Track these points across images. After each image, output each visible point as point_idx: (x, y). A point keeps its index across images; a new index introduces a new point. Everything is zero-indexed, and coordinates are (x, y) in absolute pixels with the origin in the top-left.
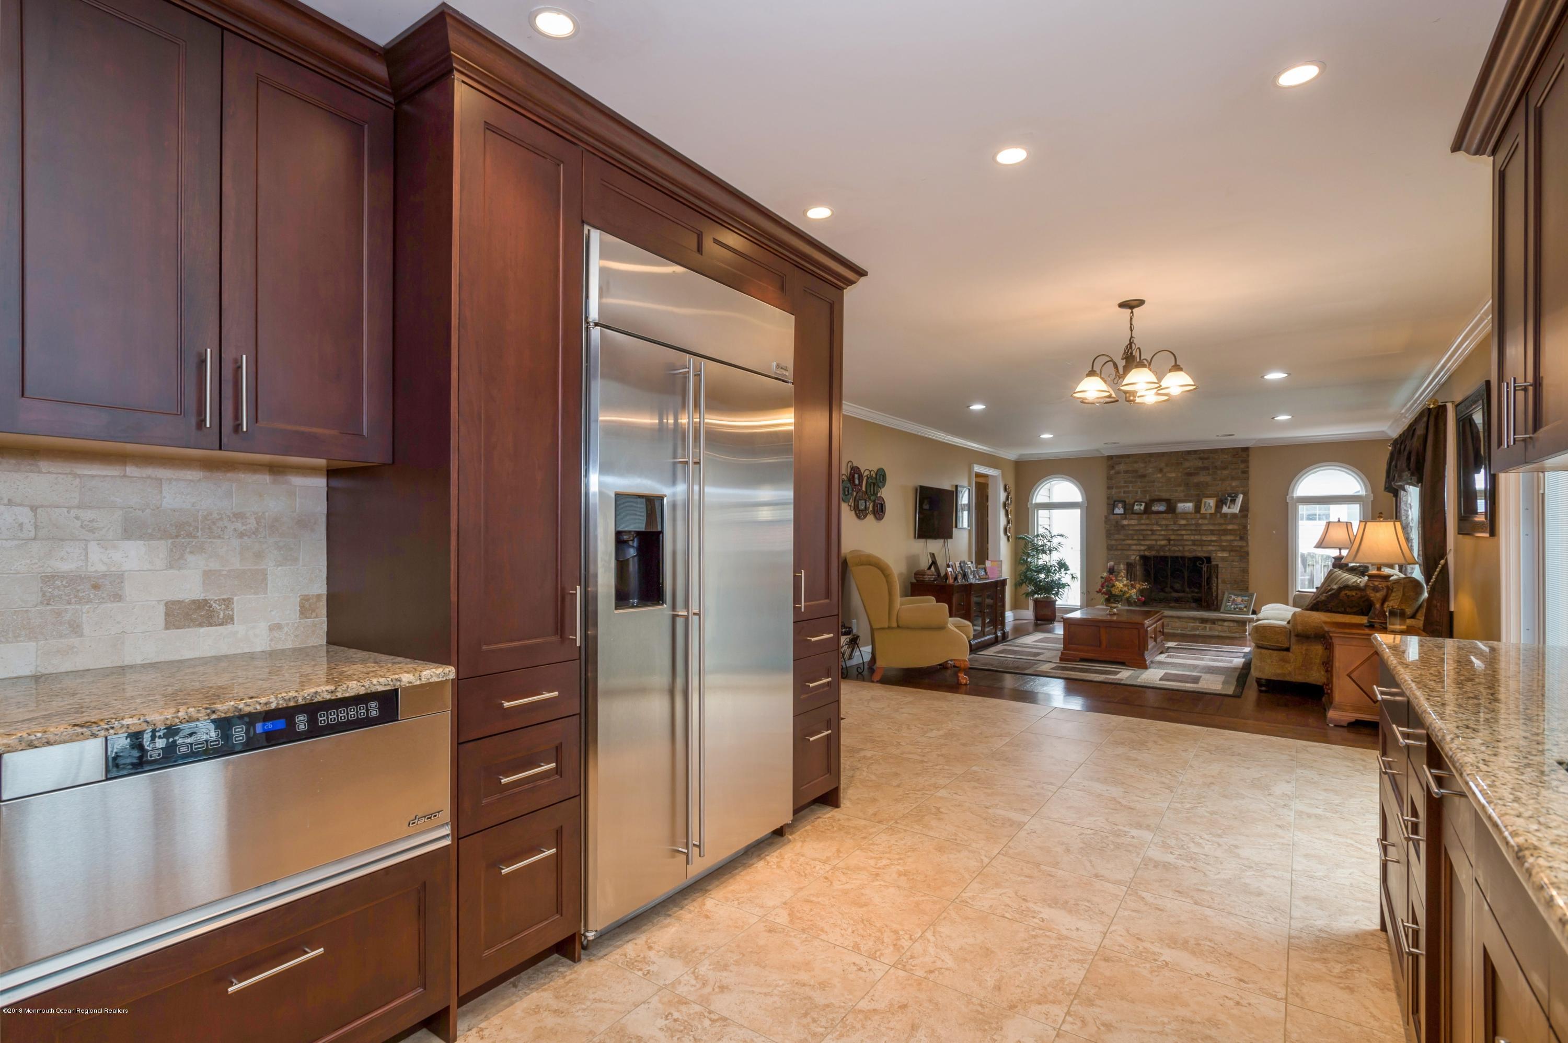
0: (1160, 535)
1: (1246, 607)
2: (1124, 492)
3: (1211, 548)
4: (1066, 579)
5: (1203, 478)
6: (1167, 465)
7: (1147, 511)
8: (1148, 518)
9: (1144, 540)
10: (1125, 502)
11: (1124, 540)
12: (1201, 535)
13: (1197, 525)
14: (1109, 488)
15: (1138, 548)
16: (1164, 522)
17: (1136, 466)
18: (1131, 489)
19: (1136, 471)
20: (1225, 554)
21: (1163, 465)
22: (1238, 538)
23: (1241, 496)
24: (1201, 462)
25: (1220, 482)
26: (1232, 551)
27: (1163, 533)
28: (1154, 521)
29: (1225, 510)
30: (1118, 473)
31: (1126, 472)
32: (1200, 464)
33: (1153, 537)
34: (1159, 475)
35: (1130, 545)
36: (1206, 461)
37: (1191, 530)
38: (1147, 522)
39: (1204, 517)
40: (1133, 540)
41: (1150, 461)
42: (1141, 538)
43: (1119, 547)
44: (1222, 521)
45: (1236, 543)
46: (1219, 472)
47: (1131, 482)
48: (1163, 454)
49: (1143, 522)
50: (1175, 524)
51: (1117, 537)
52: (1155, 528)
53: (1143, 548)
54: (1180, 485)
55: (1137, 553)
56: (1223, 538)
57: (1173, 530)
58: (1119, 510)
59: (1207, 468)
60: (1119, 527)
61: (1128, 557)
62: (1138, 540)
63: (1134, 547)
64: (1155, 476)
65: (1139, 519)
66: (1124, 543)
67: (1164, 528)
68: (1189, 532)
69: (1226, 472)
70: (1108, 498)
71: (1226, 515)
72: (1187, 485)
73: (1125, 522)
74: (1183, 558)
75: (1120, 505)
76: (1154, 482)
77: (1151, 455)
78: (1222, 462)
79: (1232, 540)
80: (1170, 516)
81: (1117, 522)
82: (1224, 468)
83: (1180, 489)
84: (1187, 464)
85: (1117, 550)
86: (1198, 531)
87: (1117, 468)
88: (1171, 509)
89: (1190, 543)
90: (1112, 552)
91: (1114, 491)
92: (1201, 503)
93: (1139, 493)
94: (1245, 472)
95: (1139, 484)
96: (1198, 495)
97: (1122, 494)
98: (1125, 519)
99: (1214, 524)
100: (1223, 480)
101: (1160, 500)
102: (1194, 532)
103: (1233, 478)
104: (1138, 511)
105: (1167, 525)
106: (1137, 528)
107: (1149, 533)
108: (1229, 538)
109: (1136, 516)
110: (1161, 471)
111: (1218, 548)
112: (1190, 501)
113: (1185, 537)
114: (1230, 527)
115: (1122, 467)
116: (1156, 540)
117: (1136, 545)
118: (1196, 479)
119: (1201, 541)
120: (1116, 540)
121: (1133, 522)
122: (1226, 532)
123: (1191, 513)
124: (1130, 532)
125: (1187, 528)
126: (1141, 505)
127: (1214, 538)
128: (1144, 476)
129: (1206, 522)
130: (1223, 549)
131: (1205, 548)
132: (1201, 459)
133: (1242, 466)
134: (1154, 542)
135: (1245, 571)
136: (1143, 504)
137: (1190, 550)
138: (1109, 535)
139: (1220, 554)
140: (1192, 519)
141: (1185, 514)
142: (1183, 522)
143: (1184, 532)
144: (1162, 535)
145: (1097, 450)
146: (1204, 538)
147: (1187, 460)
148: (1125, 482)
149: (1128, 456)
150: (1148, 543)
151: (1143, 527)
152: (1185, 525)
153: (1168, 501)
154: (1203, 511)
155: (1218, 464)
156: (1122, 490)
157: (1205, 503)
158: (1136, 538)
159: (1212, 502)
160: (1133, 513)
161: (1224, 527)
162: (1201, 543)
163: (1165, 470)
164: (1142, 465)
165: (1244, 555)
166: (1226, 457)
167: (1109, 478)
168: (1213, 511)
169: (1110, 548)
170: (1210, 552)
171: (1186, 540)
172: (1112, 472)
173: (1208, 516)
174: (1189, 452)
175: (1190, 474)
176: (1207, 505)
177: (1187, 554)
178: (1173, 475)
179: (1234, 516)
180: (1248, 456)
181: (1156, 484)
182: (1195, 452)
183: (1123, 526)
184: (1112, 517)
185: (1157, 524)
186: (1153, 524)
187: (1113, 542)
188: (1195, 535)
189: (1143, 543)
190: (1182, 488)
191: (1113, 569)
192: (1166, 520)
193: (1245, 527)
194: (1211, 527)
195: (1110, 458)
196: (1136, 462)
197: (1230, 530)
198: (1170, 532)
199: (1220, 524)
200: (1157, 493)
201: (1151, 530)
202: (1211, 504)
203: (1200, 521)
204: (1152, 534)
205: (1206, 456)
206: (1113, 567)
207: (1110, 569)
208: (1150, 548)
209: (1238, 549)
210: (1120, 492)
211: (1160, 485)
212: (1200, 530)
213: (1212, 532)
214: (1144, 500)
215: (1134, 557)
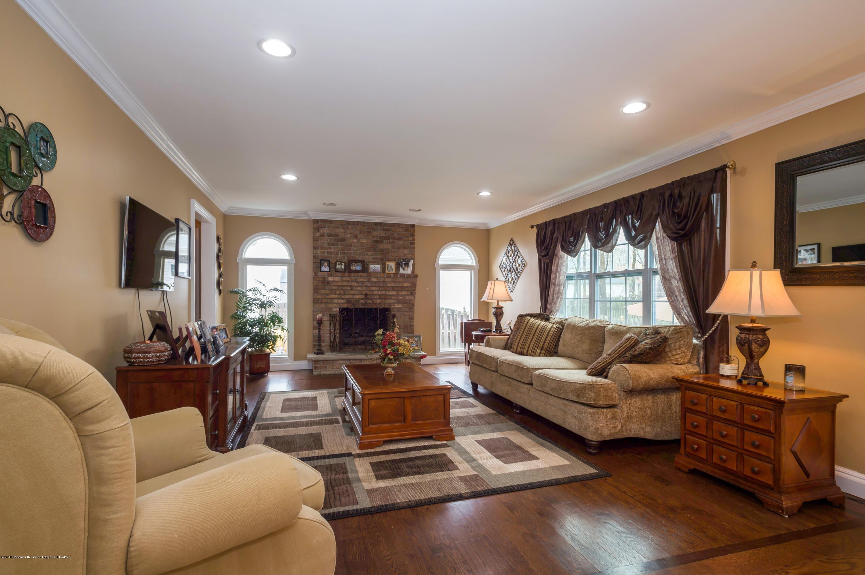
0: (357, 290)
1: (417, 346)
2: (328, 253)
3: (391, 301)
4: (278, 332)
5: (385, 245)
6: (360, 233)
7: (348, 268)
8: (349, 276)
9: (344, 294)
10: (329, 261)
11: (328, 294)
12: (385, 290)
13: (384, 282)
14: (315, 248)
15: (339, 301)
16: (361, 280)
17: (337, 230)
18: (333, 250)
19: (337, 235)
20: (400, 306)
21: (357, 232)
22: (409, 293)
23: (412, 261)
24: (384, 232)
25: (396, 250)
26: (404, 303)
27: (359, 288)
28: (353, 278)
29: (402, 271)
30: (323, 235)
31: (329, 235)
32: (383, 234)
33: (352, 292)
34: (355, 241)
35: (333, 299)
36: (387, 232)
37: (379, 286)
38: (348, 279)
39: (389, 276)
40: (335, 294)
41: (348, 228)
42: (342, 293)
43: (324, 301)
44: (401, 280)
45: (408, 297)
46: (396, 241)
47: (333, 244)
48: (358, 223)
49: (345, 279)
50: (369, 281)
51: (323, 291)
52: (354, 284)
53: (342, 301)
54: (370, 250)
55: (338, 306)
56: (400, 293)
57: (367, 286)
58: (325, 268)
59: (388, 238)
60: (325, 283)
61: (330, 309)
62: (340, 294)
63: (336, 301)
64: (352, 241)
65: (342, 277)
66: (328, 297)
67: (360, 284)
68: (378, 288)
69: (401, 242)
70: (314, 257)
71: (403, 275)
72: (375, 250)
73: (331, 279)
74: (376, 309)
75: (326, 264)
76: (351, 245)
77: (349, 223)
78: (398, 234)
79: (406, 295)
80: (365, 274)
81: (324, 279)
82: (400, 239)
83: (370, 253)
84: (375, 233)
85: (322, 303)
86: (384, 288)
87: (322, 231)
88: (365, 269)
89: (378, 297)
90: (317, 305)
91: (319, 251)
92: (385, 265)
93: (339, 255)
94: (413, 243)
95: (339, 246)
96: (382, 259)
97: (326, 255)
98: (331, 275)
99: (395, 282)
100: (399, 248)
101: (356, 261)
102: (381, 289)
103: (405, 248)
104: (340, 270)
105: (363, 282)
106: (340, 284)
107: (349, 288)
108: (404, 293)
109: (340, 274)
110: (356, 237)
111: (396, 301)
112: (377, 263)
113: (375, 292)
114: (405, 285)
115: (326, 231)
116: (353, 295)
117: (338, 299)
118: (380, 246)
119: (386, 295)
120: (321, 294)
121: (337, 279)
122: (402, 288)
123: (380, 273)
124: (334, 288)
125: (377, 285)
126: (342, 265)
127: (394, 293)
128: (343, 240)
129: (390, 280)
130: (399, 302)
131: (387, 301)
132: (384, 230)
133: (411, 239)
134: (351, 297)
135: (412, 318)
136: (343, 264)
137: (378, 303)
138: (316, 290)
139: (397, 306)
140: (381, 277)
141: (376, 274)
142: (374, 280)
143: (374, 288)
144: (358, 290)
145: (305, 213)
146: (388, 293)
147: (374, 230)
148: (329, 244)
149: (331, 222)
150: (347, 297)
151: (345, 283)
152: (375, 282)
153: (363, 263)
154: (387, 271)
155: (396, 235)
156: (326, 251)
157: (388, 265)
158: (338, 292)
159: (393, 265)
160: (337, 271)
161: (401, 285)
162: (385, 297)
163: (359, 237)
164: (342, 231)
165: (411, 306)
166: (401, 230)
167: (315, 239)
168: (394, 272)
169: (315, 301)
170: (390, 304)
171: (376, 295)
172: (318, 234)
173: (392, 276)
174: (376, 224)
175: (376, 242)
176: (389, 267)
177: (379, 306)
178: (365, 241)
179: (409, 275)
180: (414, 231)
181: (352, 247)
182: (381, 224)
183: (328, 283)
184: (320, 274)
185: (356, 281)
186: (352, 281)
187: (319, 296)
188: (382, 290)
189: (343, 297)
190: (371, 252)
191: (321, 320)
192: (362, 278)
193: (415, 285)
194: (393, 285)
195: (316, 221)
196: (338, 228)
197: (405, 287)
198: (365, 288)
199: (399, 282)
200: (353, 255)
201: (351, 286)
202: (392, 267)
203: (386, 280)
204: (351, 290)
205: (388, 228)
206: (322, 318)
207: (318, 321)
208: (348, 301)
209: (408, 301)
210: (324, 253)
211: (356, 248)
212: (385, 287)
213: (393, 288)
214: (343, 261)
215: (336, 310)
